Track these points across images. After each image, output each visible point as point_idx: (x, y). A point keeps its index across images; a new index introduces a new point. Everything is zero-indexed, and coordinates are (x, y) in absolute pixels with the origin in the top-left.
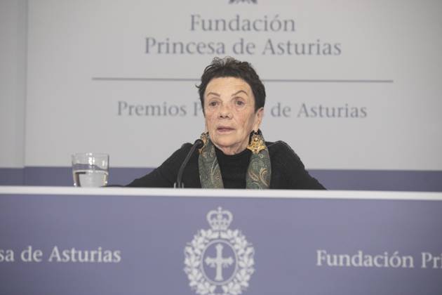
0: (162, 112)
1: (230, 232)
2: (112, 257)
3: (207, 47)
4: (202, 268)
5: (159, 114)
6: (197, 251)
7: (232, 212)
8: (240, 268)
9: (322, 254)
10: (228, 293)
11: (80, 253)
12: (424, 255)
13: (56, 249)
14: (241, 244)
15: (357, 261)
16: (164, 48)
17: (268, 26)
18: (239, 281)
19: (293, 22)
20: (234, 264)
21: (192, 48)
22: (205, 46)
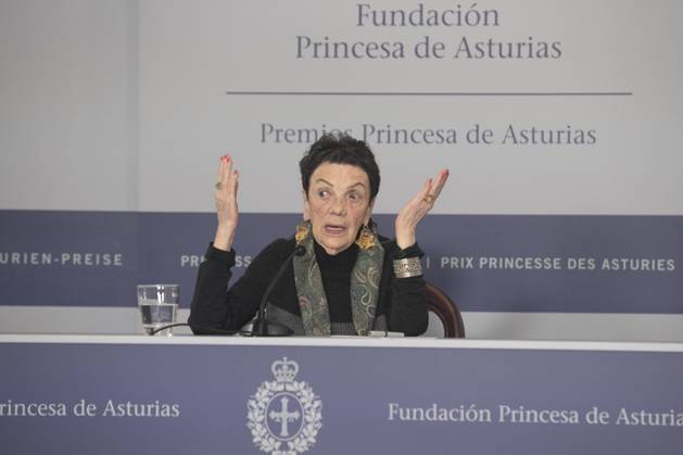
1: (296, 384)
2: (170, 411)
3: (380, 48)
4: (266, 422)
6: (261, 405)
7: (299, 363)
8: (307, 423)
9: (394, 408)
10: (294, 449)
11: (136, 407)
12: (502, 408)
13: (110, 402)
14: (307, 396)
15: (431, 414)
16: (321, 50)
17: (462, 19)
18: (305, 437)
19: (496, 13)
20: (300, 418)
21: (360, 51)
22: (376, 48)
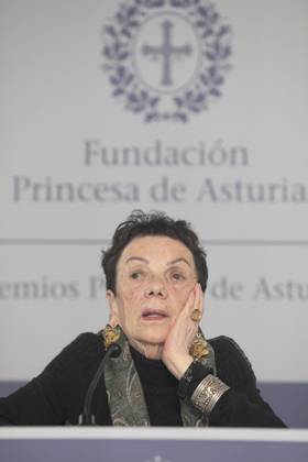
0: (40, 292)
3: (110, 190)
5: (36, 295)
16: (42, 193)
17: (206, 158)
19: (244, 152)
21: (88, 193)
22: (106, 189)
